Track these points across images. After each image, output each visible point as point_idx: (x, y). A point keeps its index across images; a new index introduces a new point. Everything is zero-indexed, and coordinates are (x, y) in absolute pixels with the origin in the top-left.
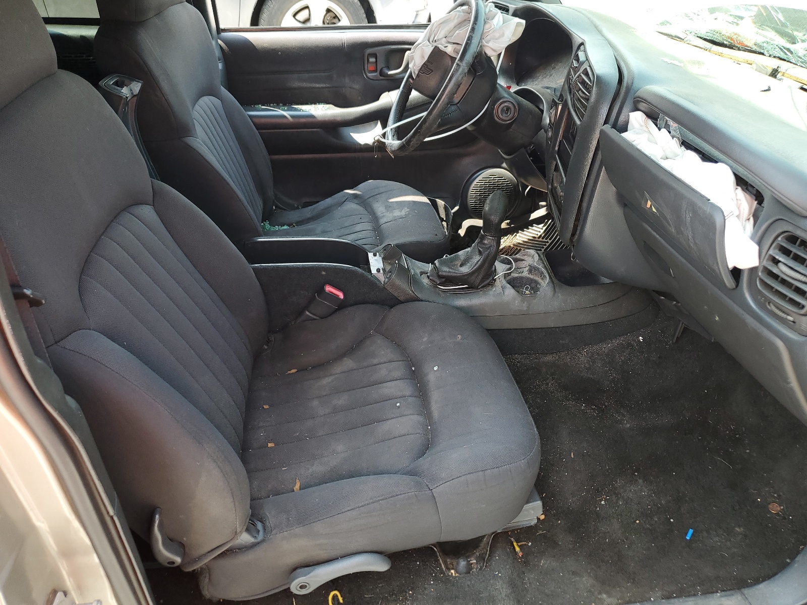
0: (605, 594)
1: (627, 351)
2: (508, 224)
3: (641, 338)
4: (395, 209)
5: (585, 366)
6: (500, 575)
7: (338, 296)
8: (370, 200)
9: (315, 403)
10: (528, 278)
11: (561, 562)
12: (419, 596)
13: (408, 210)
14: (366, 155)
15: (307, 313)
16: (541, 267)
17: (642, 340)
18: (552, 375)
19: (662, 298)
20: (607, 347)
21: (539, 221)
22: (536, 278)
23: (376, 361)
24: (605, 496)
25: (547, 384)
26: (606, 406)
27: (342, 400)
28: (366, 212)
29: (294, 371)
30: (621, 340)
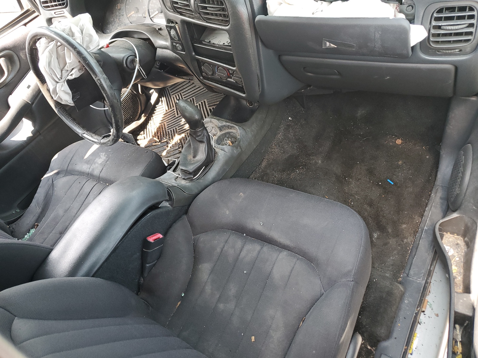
0: (404, 239)
1: (291, 130)
2: (144, 116)
3: (290, 118)
4: (95, 160)
5: (281, 153)
6: (376, 280)
7: (159, 238)
8: (70, 167)
9: (221, 306)
10: (222, 135)
11: (375, 246)
12: (363, 330)
13: (104, 153)
14: (33, 143)
15: (148, 265)
16: (224, 123)
17: (291, 119)
18: (273, 170)
19: (303, 91)
20: (280, 136)
21: (157, 102)
22: (227, 131)
23: (219, 250)
24: (349, 201)
25: (275, 176)
26: (305, 162)
27: (232, 290)
28: (76, 177)
29: (179, 303)
30: (282, 127)
